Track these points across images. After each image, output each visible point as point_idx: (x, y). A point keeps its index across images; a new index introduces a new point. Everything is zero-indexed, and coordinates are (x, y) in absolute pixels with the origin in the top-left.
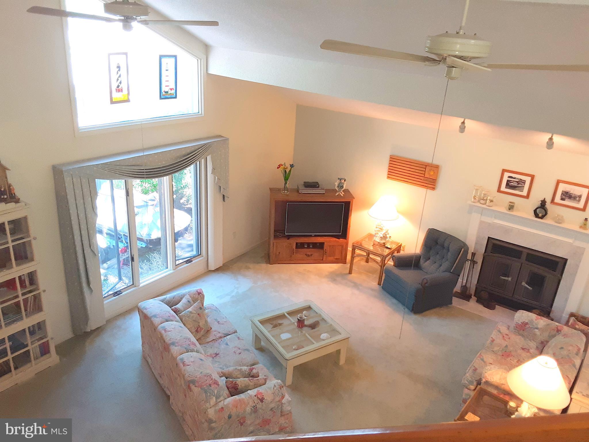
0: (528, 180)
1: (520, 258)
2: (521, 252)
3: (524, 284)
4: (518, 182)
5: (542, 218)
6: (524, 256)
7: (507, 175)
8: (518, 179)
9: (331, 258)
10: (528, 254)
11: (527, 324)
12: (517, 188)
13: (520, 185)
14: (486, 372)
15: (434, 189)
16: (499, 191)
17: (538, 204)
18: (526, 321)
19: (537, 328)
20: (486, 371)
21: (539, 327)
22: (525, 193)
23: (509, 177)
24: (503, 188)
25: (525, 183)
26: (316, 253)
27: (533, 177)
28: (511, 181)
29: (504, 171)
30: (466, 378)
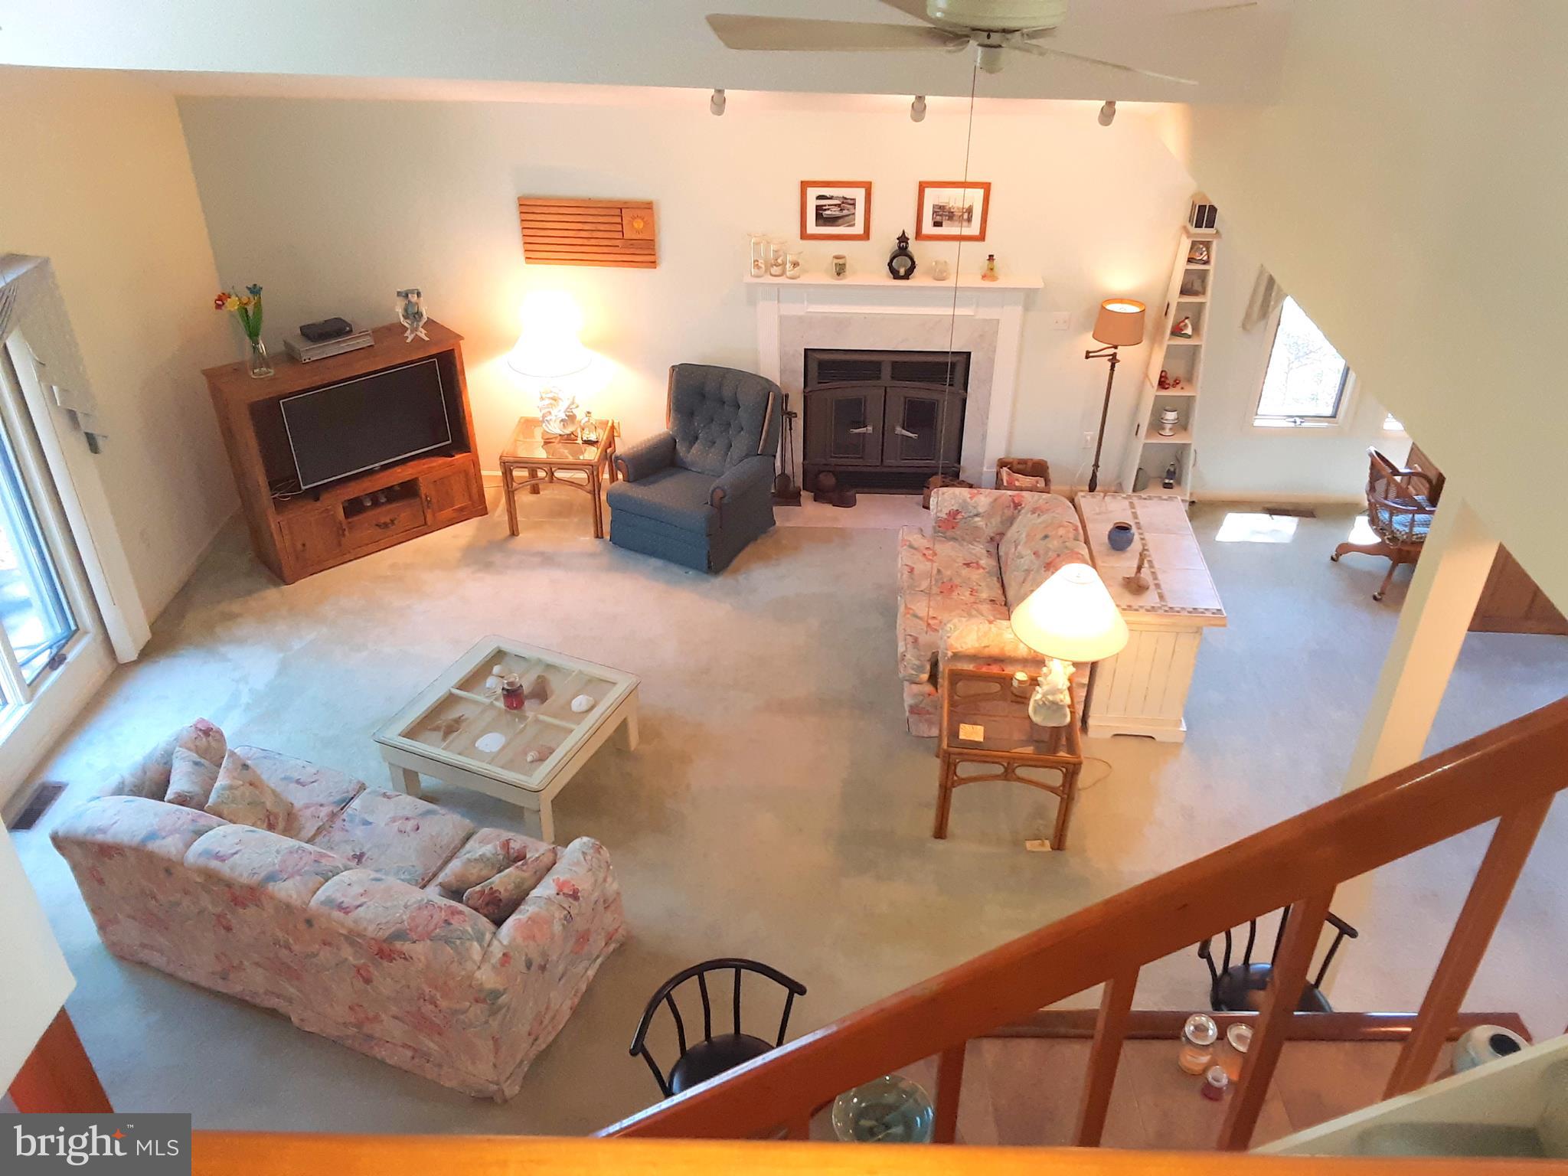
0: (859, 194)
1: (879, 378)
2: (877, 365)
3: (899, 430)
4: (839, 205)
5: (906, 277)
6: (886, 372)
7: (812, 193)
8: (837, 198)
9: (448, 513)
10: (894, 364)
11: (958, 512)
12: (840, 221)
13: (845, 212)
14: (949, 637)
15: (653, 264)
16: (804, 236)
17: (893, 244)
18: (955, 508)
19: (977, 515)
20: (949, 635)
21: (981, 510)
22: (858, 229)
23: (820, 197)
24: (812, 228)
25: (854, 204)
26: (402, 512)
27: (868, 187)
28: (825, 206)
29: (805, 185)
30: (908, 664)
